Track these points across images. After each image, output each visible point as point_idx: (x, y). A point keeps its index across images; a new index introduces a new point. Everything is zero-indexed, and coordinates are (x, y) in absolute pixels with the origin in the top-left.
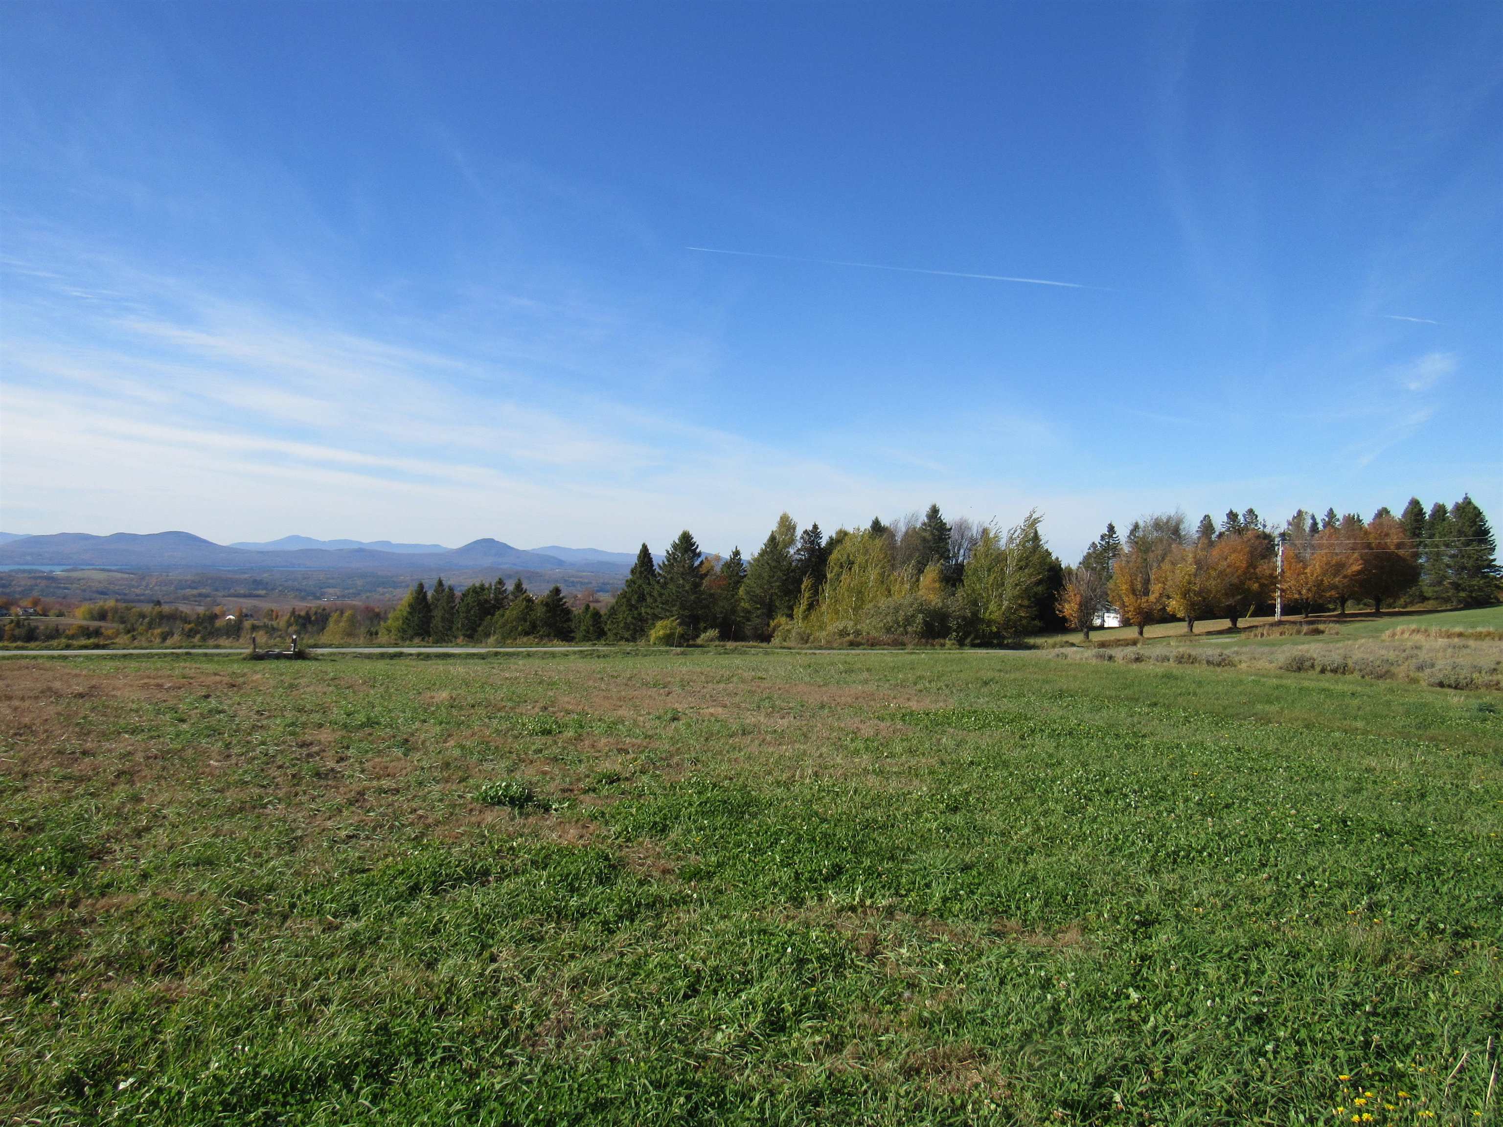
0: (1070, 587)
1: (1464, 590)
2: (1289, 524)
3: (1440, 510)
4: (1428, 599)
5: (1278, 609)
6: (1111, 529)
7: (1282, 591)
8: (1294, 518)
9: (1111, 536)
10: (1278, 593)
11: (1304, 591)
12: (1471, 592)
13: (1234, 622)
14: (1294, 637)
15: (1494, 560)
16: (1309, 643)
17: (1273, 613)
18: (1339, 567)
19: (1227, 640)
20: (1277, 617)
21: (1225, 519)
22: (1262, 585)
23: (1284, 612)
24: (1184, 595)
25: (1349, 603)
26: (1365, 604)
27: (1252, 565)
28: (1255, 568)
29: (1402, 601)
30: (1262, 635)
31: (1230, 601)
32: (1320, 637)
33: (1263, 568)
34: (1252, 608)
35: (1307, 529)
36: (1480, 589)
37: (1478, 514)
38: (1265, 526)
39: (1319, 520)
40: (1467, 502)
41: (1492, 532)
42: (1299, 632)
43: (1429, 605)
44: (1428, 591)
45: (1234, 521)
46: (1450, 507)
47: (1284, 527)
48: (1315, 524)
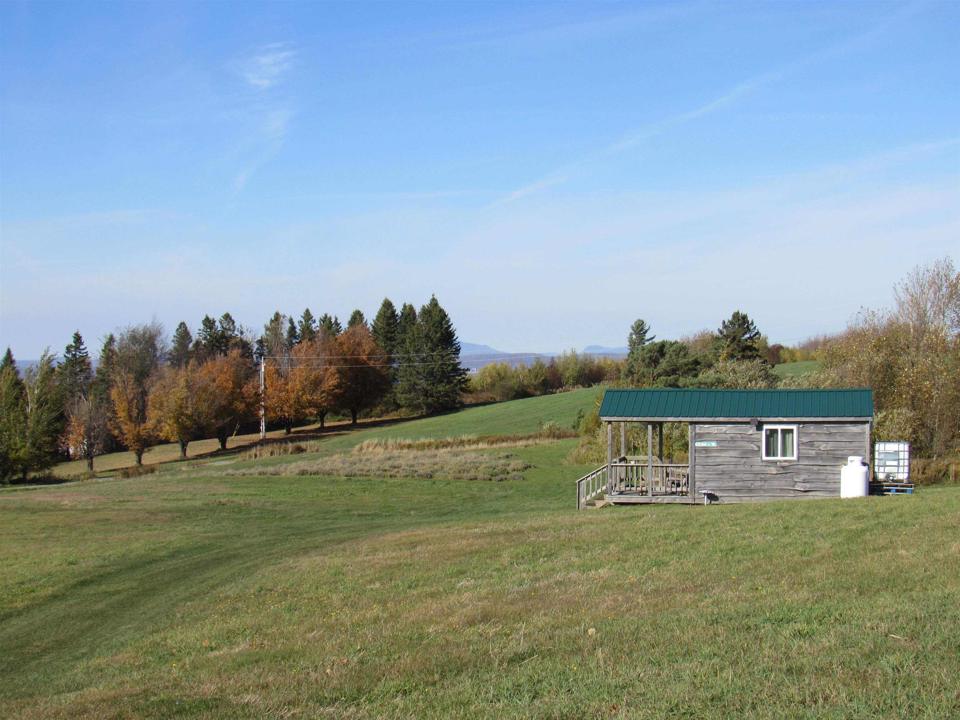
0: (73, 418)
1: (432, 396)
2: (267, 329)
3: (409, 311)
4: (402, 407)
5: (263, 427)
6: (78, 339)
7: (266, 409)
8: (272, 321)
9: (77, 348)
10: (262, 412)
11: (286, 408)
12: (438, 397)
13: (223, 443)
14: (284, 456)
15: (460, 363)
16: (295, 461)
17: (259, 431)
18: (317, 383)
19: (224, 463)
20: (261, 435)
21: (202, 327)
22: (248, 405)
23: (268, 429)
24: (177, 419)
25: (328, 415)
26: (344, 415)
27: (238, 385)
28: (241, 388)
29: (378, 410)
30: (256, 456)
31: (220, 423)
32: (304, 455)
33: (248, 389)
34: (238, 426)
35: (285, 335)
36: (446, 395)
37: (443, 316)
38: (242, 333)
39: (296, 324)
40: (434, 303)
41: (457, 334)
42: (286, 451)
43: (403, 412)
44: (401, 398)
45: (211, 328)
46: (418, 310)
47: (261, 333)
48: (293, 328)
